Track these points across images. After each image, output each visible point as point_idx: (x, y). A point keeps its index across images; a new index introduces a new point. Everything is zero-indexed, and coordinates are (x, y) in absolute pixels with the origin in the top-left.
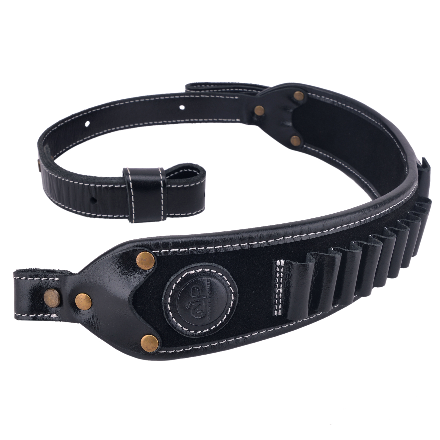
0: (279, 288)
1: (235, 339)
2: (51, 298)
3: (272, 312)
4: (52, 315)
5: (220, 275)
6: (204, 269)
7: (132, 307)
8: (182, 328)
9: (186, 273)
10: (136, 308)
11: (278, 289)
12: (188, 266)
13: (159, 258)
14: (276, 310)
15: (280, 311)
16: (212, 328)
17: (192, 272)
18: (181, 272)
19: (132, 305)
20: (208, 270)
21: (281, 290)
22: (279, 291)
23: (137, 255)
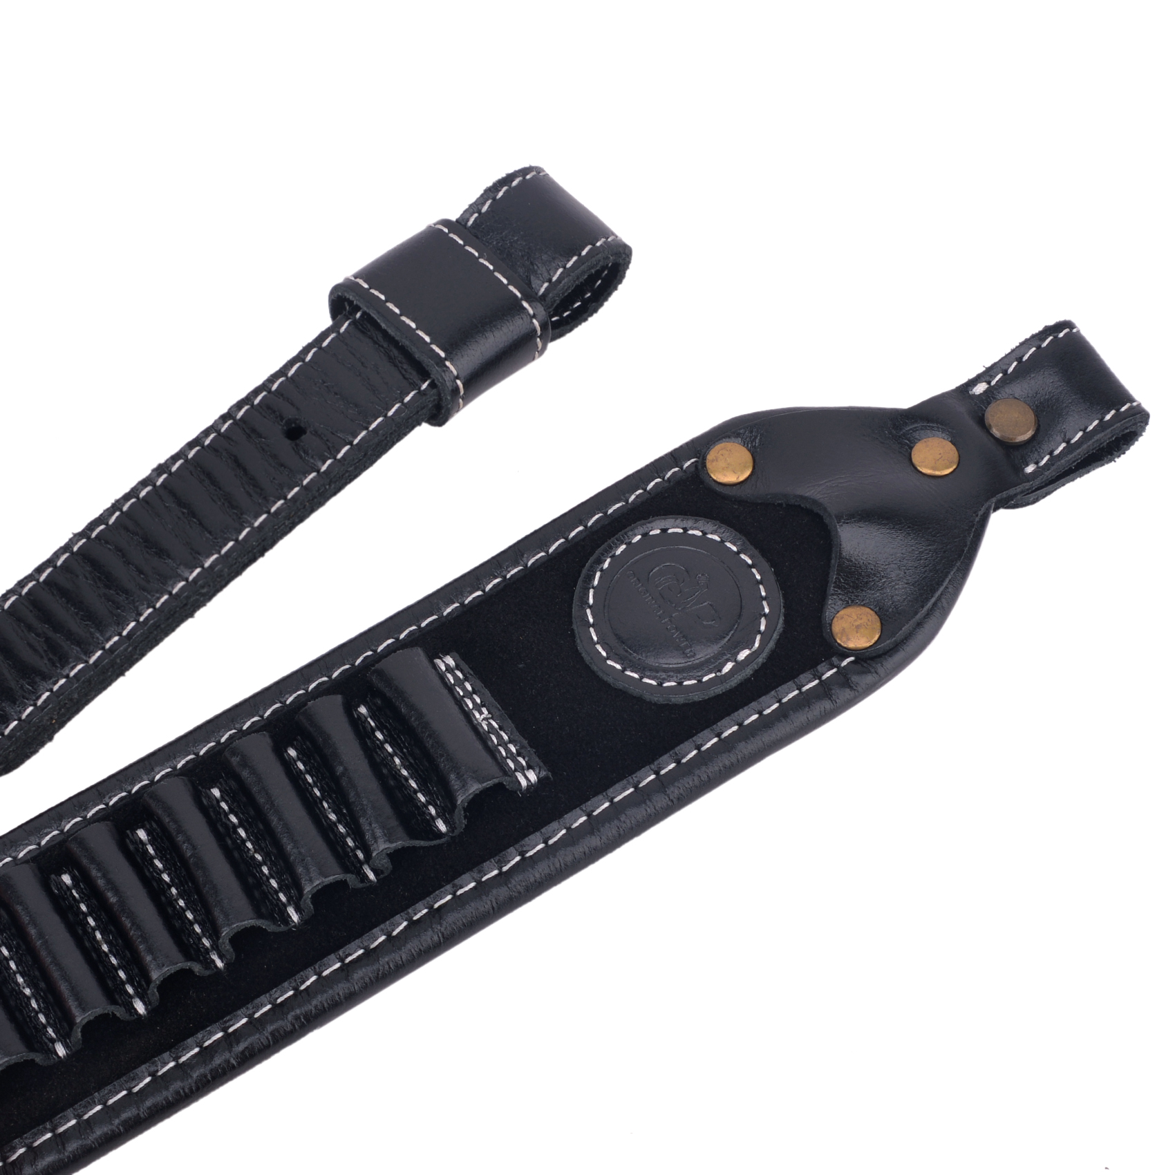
1: (527, 565)
4: (987, 386)
5: (669, 681)
6: (718, 674)
7: (816, 510)
8: (685, 530)
9: (757, 645)
10: (809, 512)
12: (760, 664)
16: (608, 560)
17: (745, 655)
18: (771, 641)
19: (821, 513)
20: (705, 679)
23: (883, 628)
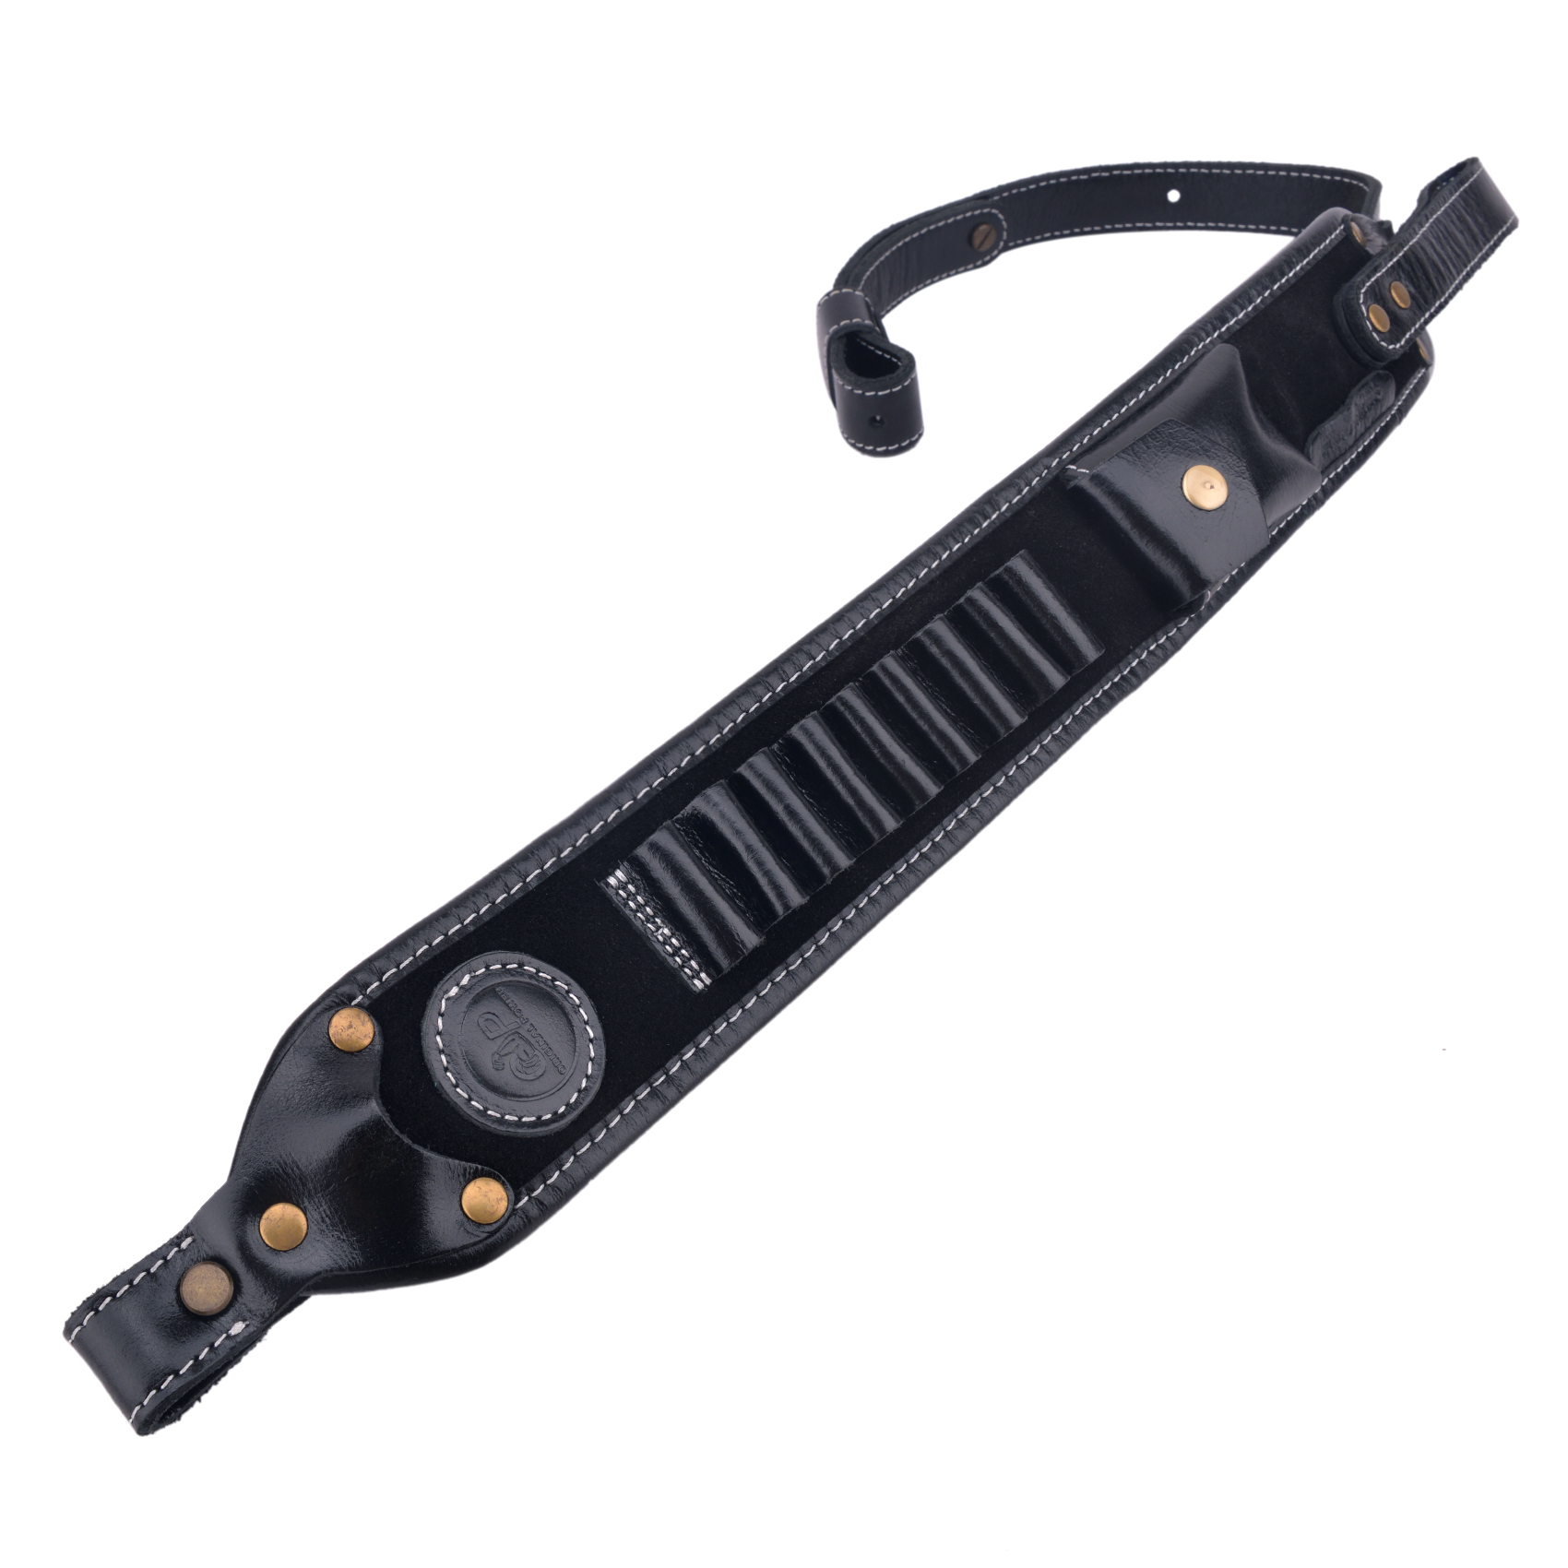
0: (658, 928)
2: (204, 1286)
3: (686, 989)
9: (444, 1001)
11: (660, 932)
12: (439, 985)
13: (374, 1009)
14: (693, 977)
15: (703, 975)
16: (574, 1100)
17: (452, 991)
21: (666, 931)
22: (663, 934)
23: (325, 1030)
